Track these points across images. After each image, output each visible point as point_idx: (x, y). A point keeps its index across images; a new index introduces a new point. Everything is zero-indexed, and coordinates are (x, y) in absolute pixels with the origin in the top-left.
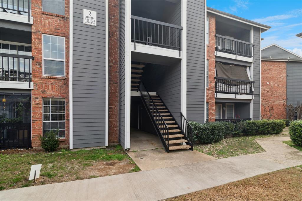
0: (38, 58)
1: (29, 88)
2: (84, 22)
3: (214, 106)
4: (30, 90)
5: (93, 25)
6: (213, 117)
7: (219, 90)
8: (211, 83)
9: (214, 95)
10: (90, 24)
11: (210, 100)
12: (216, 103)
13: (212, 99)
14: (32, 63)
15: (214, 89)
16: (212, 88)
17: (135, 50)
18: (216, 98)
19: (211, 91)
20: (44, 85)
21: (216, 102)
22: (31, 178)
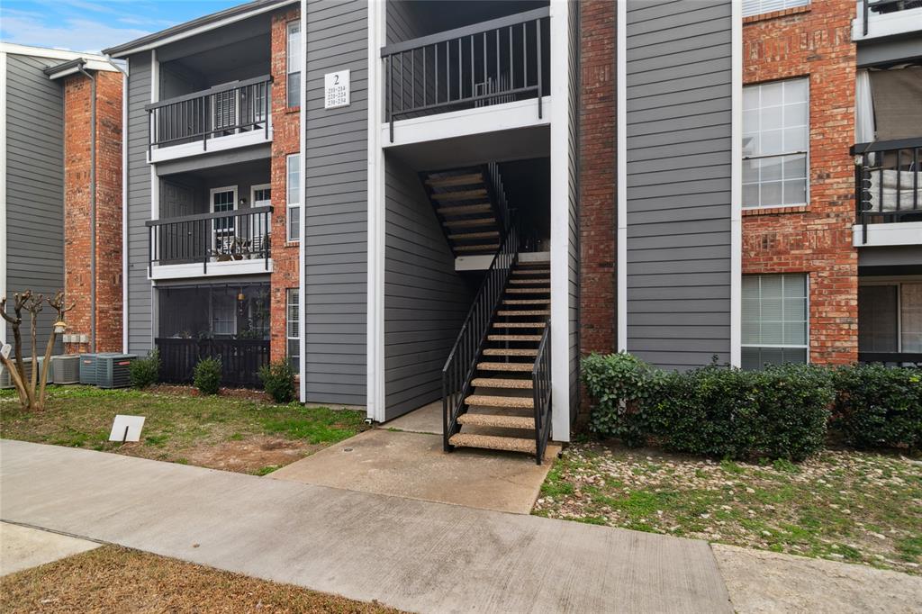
0: (279, 207)
1: (266, 271)
2: (327, 106)
3: (851, 287)
4: (269, 274)
5: (344, 104)
6: (838, 344)
7: (881, 207)
8: (827, 181)
9: (851, 235)
10: (337, 105)
11: (817, 263)
12: (863, 271)
13: (834, 254)
14: (272, 219)
15: (849, 209)
16: (833, 204)
17: (392, 141)
18: (862, 251)
19: (828, 216)
20: (287, 262)
21: (859, 267)
22: (113, 438)
